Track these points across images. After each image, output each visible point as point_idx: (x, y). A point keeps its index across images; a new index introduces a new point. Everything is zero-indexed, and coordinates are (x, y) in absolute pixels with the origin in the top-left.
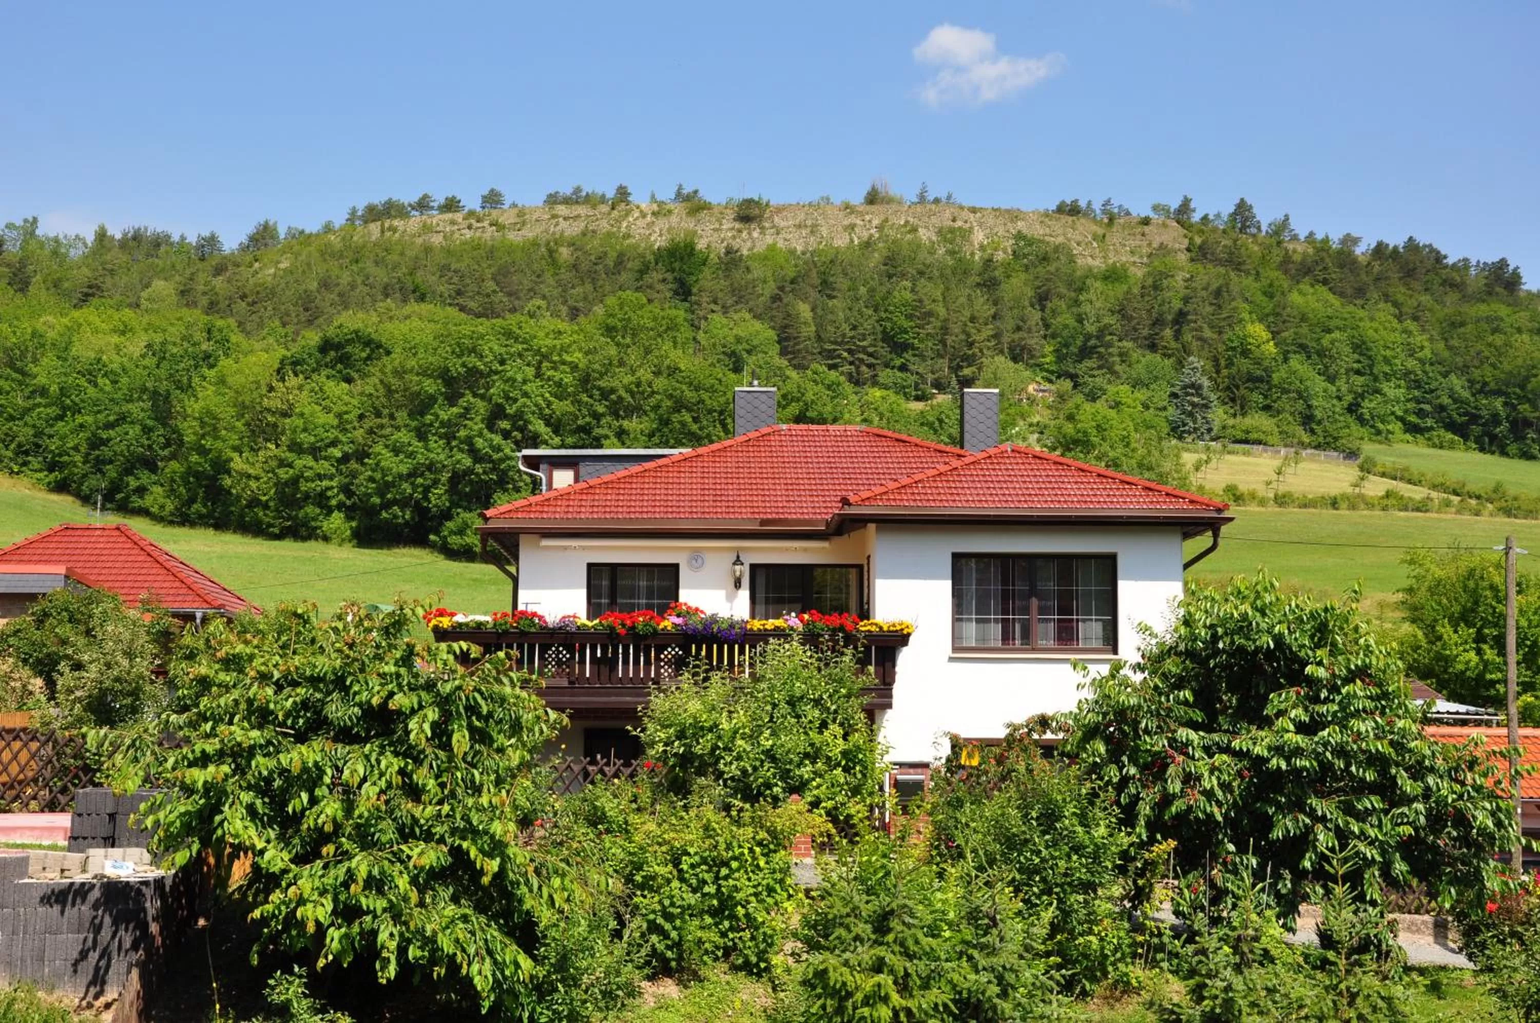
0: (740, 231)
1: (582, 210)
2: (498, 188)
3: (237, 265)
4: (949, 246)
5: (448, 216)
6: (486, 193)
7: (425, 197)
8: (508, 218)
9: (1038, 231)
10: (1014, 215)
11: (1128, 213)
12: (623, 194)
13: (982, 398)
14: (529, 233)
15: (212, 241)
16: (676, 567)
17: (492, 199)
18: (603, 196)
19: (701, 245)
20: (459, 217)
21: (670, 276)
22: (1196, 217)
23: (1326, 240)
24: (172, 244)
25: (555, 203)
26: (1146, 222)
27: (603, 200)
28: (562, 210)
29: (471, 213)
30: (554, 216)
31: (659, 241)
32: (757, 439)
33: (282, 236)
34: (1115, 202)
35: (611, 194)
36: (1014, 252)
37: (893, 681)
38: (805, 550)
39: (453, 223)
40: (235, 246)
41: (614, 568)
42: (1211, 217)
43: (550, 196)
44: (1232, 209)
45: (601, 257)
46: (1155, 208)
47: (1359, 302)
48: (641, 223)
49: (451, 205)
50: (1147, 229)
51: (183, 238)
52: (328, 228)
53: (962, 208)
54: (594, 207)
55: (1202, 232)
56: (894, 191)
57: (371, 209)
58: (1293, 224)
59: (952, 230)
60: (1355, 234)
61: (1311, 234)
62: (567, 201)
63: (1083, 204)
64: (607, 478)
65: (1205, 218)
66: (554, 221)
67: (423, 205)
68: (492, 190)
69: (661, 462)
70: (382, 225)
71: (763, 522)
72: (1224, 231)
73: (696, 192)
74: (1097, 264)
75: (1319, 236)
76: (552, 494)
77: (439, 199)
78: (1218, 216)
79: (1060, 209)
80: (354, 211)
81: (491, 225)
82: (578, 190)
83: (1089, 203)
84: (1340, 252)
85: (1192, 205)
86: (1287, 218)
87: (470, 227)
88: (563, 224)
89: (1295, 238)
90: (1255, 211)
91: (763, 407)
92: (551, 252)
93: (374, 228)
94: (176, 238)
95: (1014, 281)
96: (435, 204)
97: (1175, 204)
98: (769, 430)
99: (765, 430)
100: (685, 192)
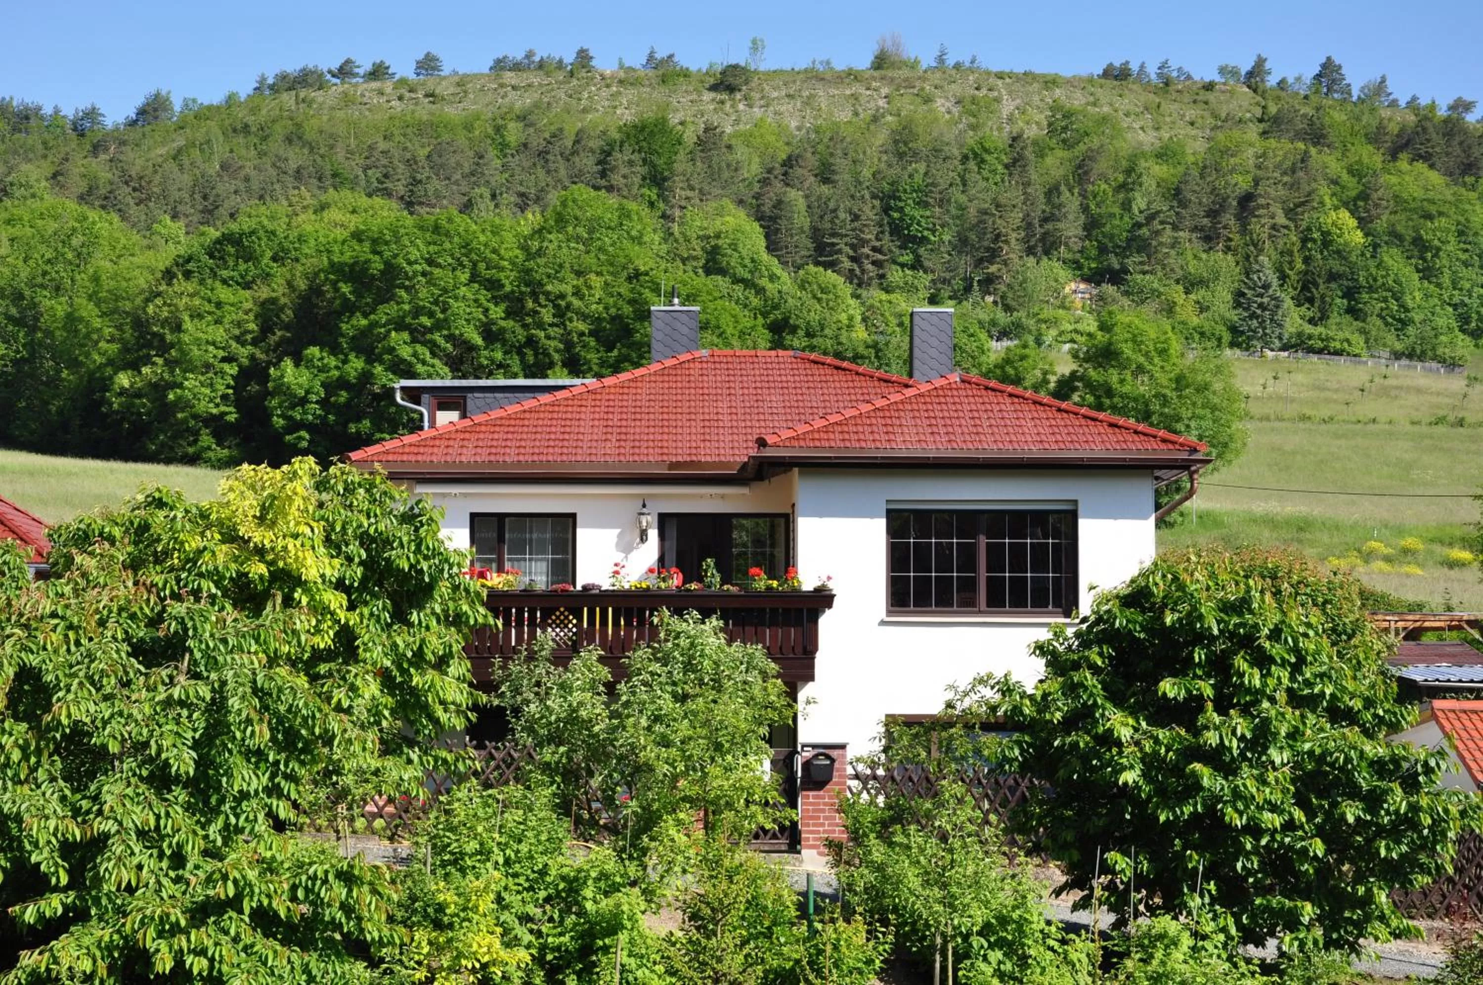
0: (722, 102)
1: (535, 79)
2: (434, 52)
3: (123, 143)
4: (973, 120)
5: (375, 85)
6: (421, 57)
7: (348, 62)
8: (445, 89)
9: (1078, 101)
10: (1050, 82)
11: (1189, 77)
12: (584, 57)
13: (935, 319)
14: (472, 105)
15: (92, 114)
16: (573, 516)
17: (428, 64)
18: (560, 61)
19: (674, 120)
20: (388, 87)
21: (636, 157)
22: (1272, 81)
23: (1433, 107)
24: (42, 118)
25: (502, 69)
26: (1209, 87)
27: (560, 65)
28: (509, 77)
29: (403, 81)
30: (502, 86)
31: (627, 116)
32: (674, 367)
33: (177, 108)
34: (1174, 64)
35: (569, 58)
36: (1050, 125)
37: (816, 649)
38: (723, 497)
39: (381, 93)
40: (121, 120)
41: (501, 517)
42: (1290, 80)
43: (498, 62)
44: (1317, 70)
45: (557, 135)
46: (1222, 71)
47: (1469, 179)
48: (605, 92)
49: (378, 72)
50: (1211, 96)
51: (57, 111)
52: (231, 100)
53: (988, 73)
54: (548, 74)
55: (1279, 98)
56: (910, 51)
57: (283, 77)
58: (1391, 86)
59: (974, 100)
60: (1468, 98)
61: (1414, 99)
62: (517, 67)
63: (1134, 67)
64: (496, 414)
65: (1282, 84)
66: (502, 91)
67: (344, 71)
68: (428, 54)
69: (560, 395)
70: (297, 96)
71: (673, 465)
72: (1306, 97)
73: (671, 57)
74: (1148, 139)
75: (1424, 101)
76: (434, 433)
77: (365, 65)
78: (1298, 79)
79: (1108, 73)
80: (263, 80)
81: (427, 96)
82: (529, 55)
83: (1142, 66)
84: (1446, 121)
85: (1267, 65)
86: (1383, 80)
87: (400, 98)
88: (512, 95)
89: (1394, 104)
90: (1343, 71)
91: (685, 330)
92: (498, 129)
93: (288, 99)
94: (48, 110)
95: (1049, 160)
96: (361, 71)
97: (1245, 66)
98: (689, 357)
99: (684, 357)
100: (658, 56)
